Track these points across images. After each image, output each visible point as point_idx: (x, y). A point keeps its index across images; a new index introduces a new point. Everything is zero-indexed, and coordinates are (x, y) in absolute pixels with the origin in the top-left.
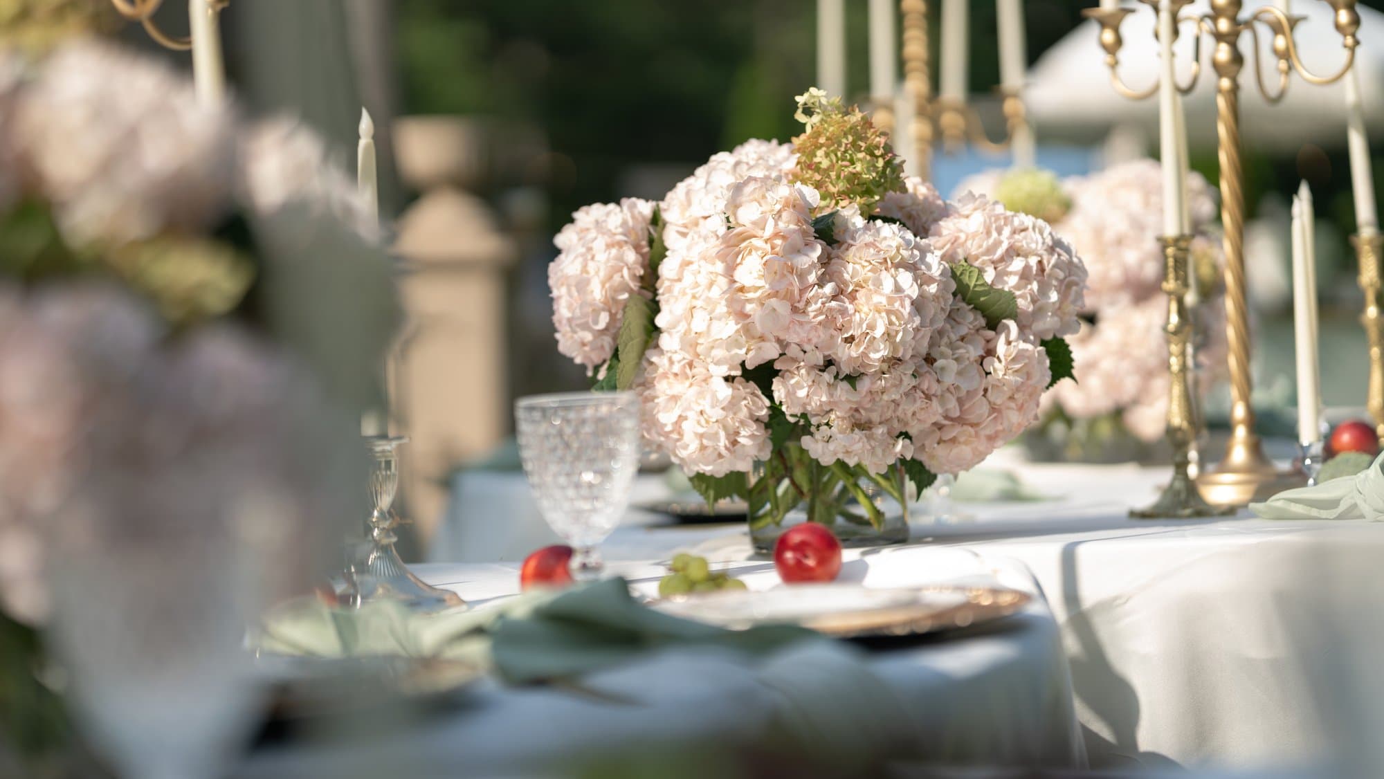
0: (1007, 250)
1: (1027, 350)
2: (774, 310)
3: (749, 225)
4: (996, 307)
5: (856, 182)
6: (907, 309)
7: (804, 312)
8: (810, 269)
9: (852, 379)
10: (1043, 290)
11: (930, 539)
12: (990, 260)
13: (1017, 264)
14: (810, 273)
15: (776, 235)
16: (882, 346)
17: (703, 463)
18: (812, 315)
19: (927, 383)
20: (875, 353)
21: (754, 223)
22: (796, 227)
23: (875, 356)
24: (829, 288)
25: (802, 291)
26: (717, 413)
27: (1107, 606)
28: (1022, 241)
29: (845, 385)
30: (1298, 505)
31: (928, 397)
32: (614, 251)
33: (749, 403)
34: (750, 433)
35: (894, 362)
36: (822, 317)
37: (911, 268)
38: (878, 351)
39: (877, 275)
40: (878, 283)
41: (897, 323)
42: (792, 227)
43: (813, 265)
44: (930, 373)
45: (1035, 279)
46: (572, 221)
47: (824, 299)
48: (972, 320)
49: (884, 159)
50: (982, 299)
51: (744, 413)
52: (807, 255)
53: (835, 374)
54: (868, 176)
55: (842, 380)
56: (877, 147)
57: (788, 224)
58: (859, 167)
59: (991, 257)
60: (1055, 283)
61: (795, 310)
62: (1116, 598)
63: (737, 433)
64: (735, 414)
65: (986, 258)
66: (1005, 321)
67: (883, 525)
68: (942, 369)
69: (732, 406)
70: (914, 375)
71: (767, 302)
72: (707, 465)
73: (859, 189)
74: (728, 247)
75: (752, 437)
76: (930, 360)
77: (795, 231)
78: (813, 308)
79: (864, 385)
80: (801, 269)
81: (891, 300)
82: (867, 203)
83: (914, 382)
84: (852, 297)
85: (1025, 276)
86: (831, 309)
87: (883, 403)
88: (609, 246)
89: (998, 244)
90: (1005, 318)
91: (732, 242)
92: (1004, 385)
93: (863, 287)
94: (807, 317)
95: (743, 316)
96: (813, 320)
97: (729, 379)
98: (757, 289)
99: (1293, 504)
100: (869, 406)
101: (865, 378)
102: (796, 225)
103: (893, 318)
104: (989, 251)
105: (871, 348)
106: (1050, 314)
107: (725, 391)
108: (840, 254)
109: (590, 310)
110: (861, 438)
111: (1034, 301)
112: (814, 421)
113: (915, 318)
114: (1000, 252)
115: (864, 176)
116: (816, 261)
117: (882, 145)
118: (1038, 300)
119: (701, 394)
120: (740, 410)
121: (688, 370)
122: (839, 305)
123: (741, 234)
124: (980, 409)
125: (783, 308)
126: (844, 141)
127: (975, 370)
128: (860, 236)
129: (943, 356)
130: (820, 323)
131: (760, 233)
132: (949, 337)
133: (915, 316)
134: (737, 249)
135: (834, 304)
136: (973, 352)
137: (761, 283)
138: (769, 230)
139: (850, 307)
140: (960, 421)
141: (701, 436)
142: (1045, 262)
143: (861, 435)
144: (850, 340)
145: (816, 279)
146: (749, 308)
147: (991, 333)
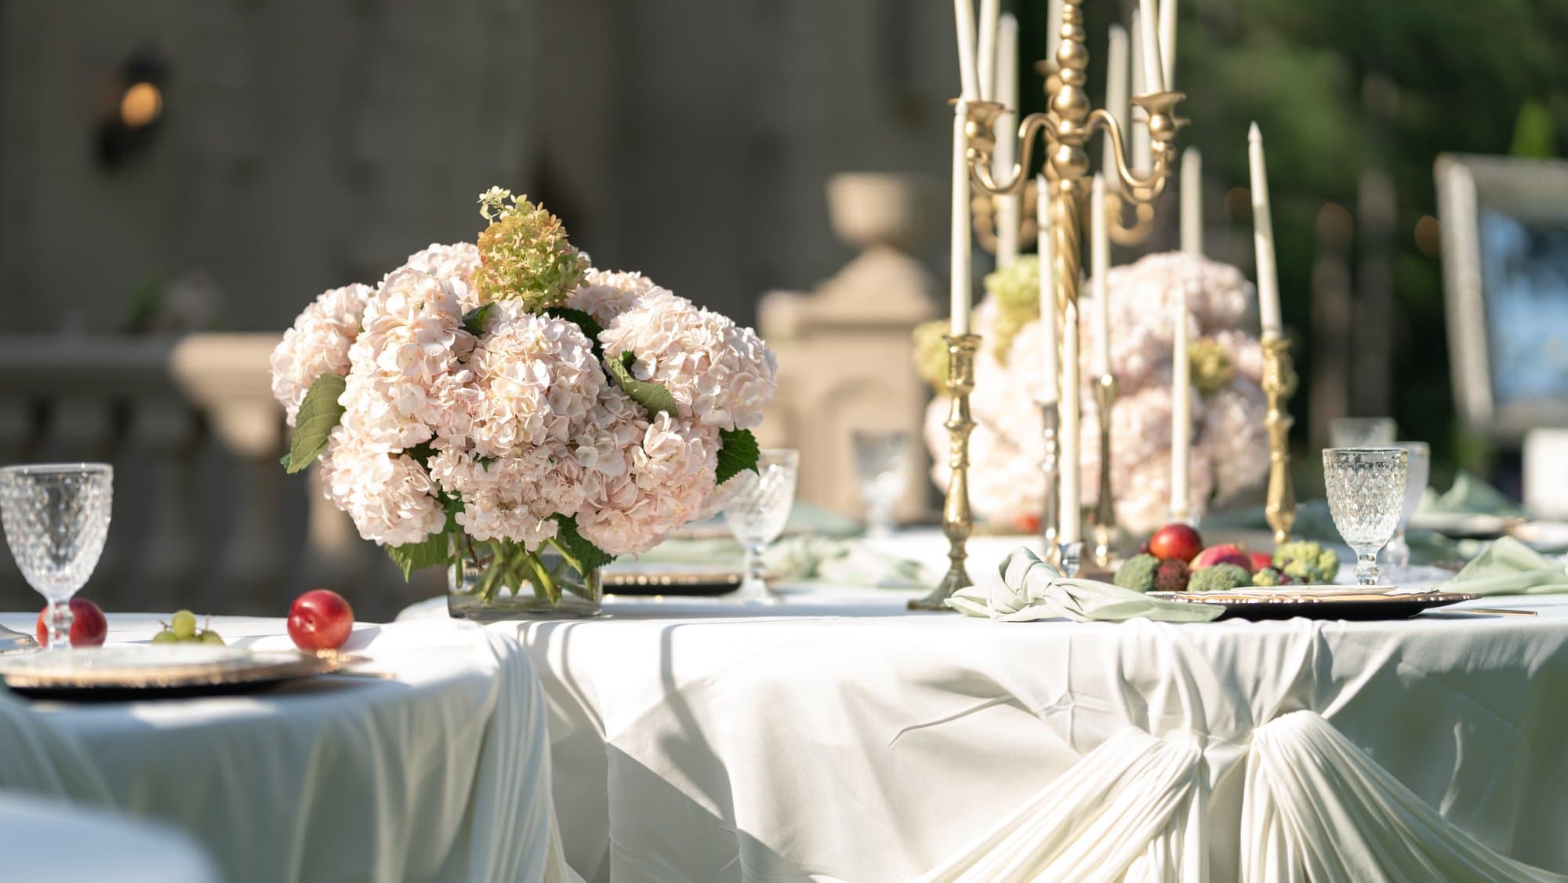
0: (672, 344)
1: (675, 441)
2: (413, 394)
3: (395, 316)
4: (650, 399)
5: (523, 276)
6: (537, 396)
7: (438, 397)
8: (442, 357)
9: (487, 461)
10: (707, 382)
11: (609, 616)
12: (653, 353)
13: (679, 359)
14: (442, 361)
15: (418, 324)
16: (510, 432)
17: (374, 534)
18: (443, 399)
19: (571, 467)
20: (503, 438)
21: (399, 313)
22: (437, 317)
23: (503, 440)
24: (462, 375)
25: (434, 378)
26: (380, 487)
27: (698, 686)
28: (689, 337)
29: (479, 466)
30: (973, 603)
31: (570, 481)
32: (321, 333)
33: (412, 479)
34: (409, 507)
35: (526, 447)
36: (452, 402)
37: (551, 359)
38: (507, 436)
39: (512, 365)
40: (513, 373)
41: (527, 411)
42: (435, 317)
43: (445, 353)
44: (571, 459)
45: (698, 374)
46: (315, 301)
47: (453, 386)
48: (621, 409)
49: (555, 256)
50: (635, 390)
51: (405, 488)
52: (441, 344)
53: (475, 455)
54: (535, 271)
55: (479, 462)
56: (549, 244)
57: (429, 314)
58: (526, 263)
59: (654, 351)
60: (720, 377)
61: (428, 394)
62: (704, 680)
63: (398, 507)
64: (397, 488)
65: (650, 352)
66: (661, 412)
67: (559, 600)
68: (586, 455)
69: (394, 482)
70: (551, 459)
71: (404, 385)
72: (377, 535)
73: (528, 283)
74: (377, 334)
75: (412, 510)
76: (573, 445)
77: (435, 321)
78: (443, 393)
79: (498, 467)
80: (433, 357)
81: (523, 389)
82: (537, 296)
83: (551, 467)
84: (487, 384)
85: (686, 369)
86: (460, 395)
87: (523, 485)
88: (316, 328)
89: (662, 339)
90: (661, 410)
91: (380, 330)
92: (650, 473)
93: (498, 376)
94: (438, 402)
95: (390, 399)
96: (444, 405)
97: (394, 457)
98: (397, 373)
99: (969, 601)
100: (508, 487)
101: (500, 460)
102: (438, 315)
103: (524, 406)
104: (654, 345)
105: (501, 433)
106: (713, 407)
107: (388, 467)
108: (483, 343)
109: (293, 386)
110: (498, 517)
111: (694, 395)
112: (464, 498)
113: (545, 407)
114: (665, 345)
115: (531, 271)
116: (449, 349)
117: (553, 242)
118: (700, 394)
119: (365, 468)
120: (402, 485)
121: (359, 447)
122: (467, 392)
123: (387, 322)
124: (628, 496)
125: (420, 395)
126: (515, 237)
127: (620, 457)
128: (503, 328)
129: (587, 443)
130: (450, 408)
131: (404, 321)
132: (594, 425)
133: (545, 404)
134: (383, 336)
135: (463, 390)
136: (620, 441)
137: (396, 369)
138: (410, 321)
139: (482, 394)
140: (611, 503)
141: (368, 508)
142: (711, 357)
143: (499, 514)
144: (483, 423)
145: (447, 367)
146: (392, 391)
147: (643, 423)
